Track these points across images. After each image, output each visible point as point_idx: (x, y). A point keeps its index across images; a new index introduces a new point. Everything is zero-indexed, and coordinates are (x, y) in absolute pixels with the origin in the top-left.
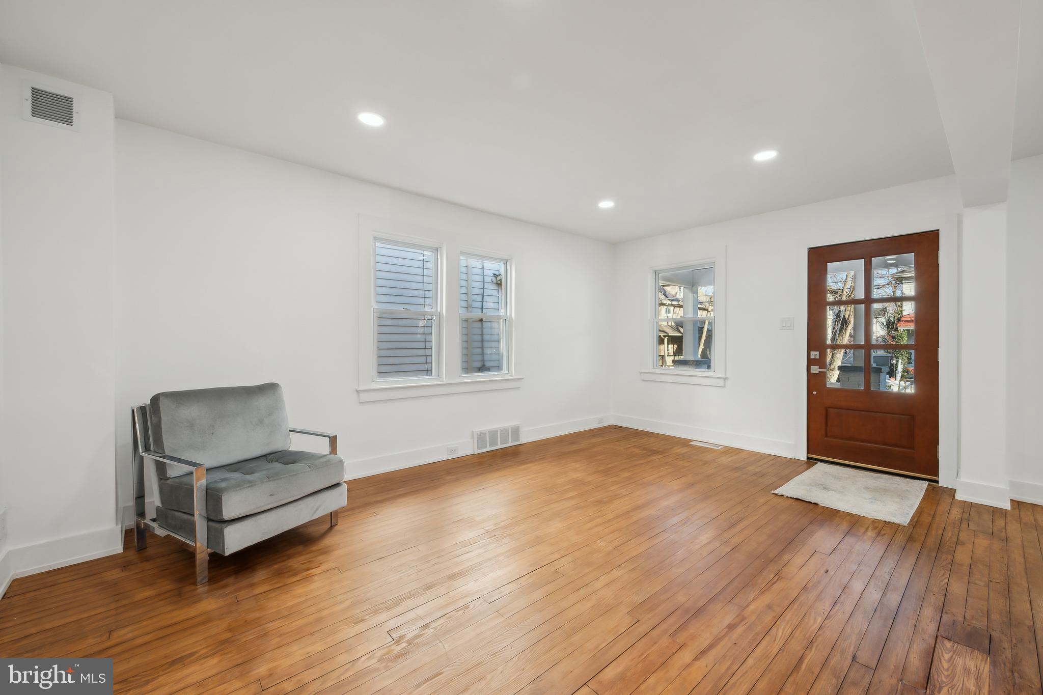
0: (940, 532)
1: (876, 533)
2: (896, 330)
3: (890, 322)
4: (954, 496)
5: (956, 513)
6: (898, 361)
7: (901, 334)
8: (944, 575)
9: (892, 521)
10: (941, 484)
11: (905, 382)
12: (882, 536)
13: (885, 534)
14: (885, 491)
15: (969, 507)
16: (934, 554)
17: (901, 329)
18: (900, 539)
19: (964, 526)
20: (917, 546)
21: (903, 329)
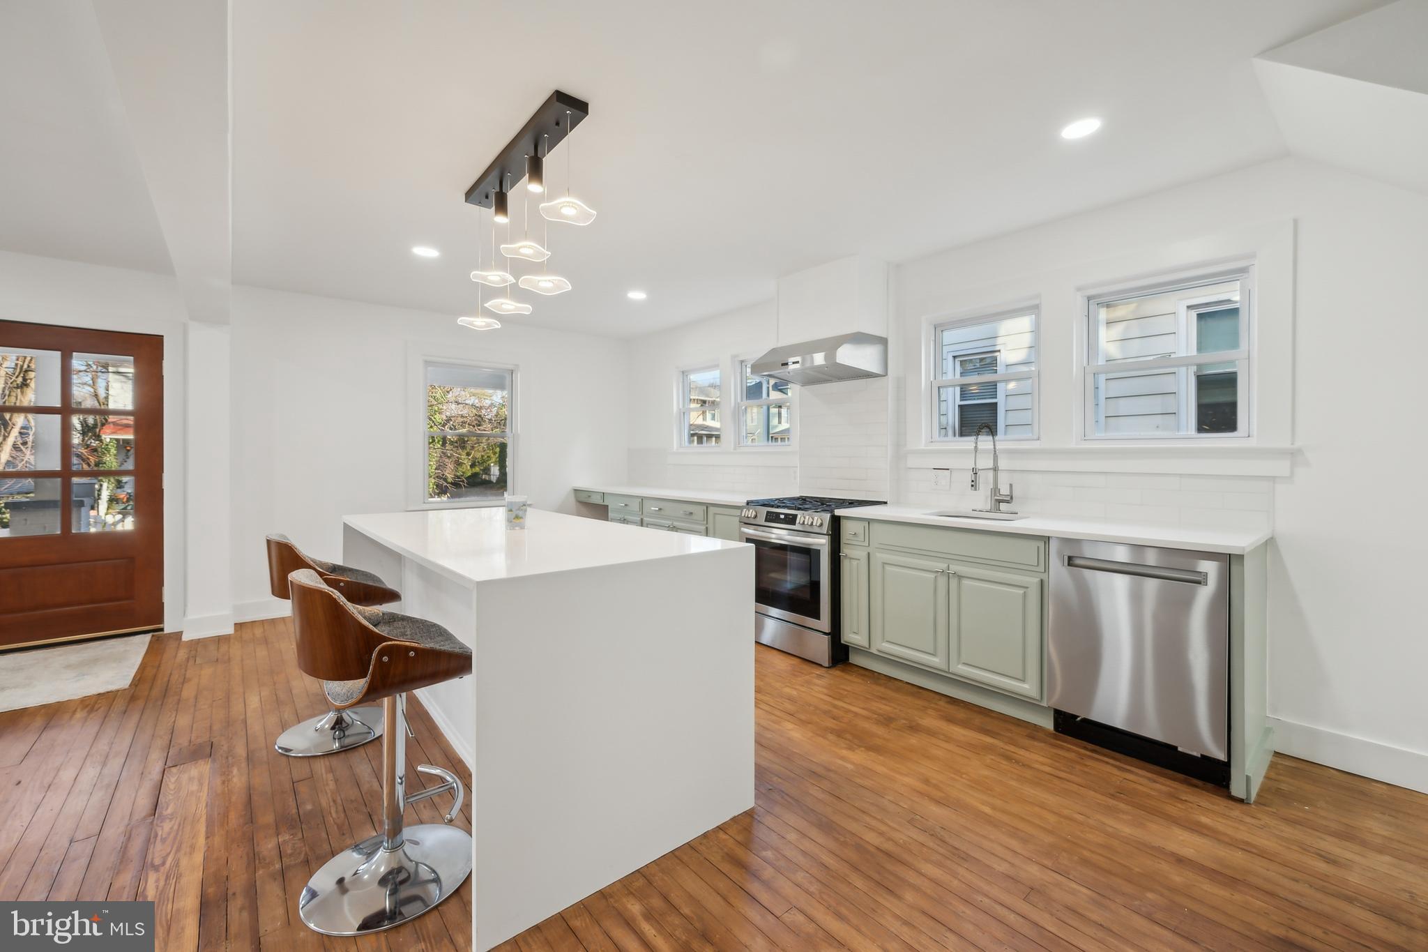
0: (166, 679)
1: (88, 712)
2: (98, 437)
3: (87, 425)
4: (181, 639)
5: (182, 654)
6: (101, 485)
7: (107, 445)
8: (171, 716)
9: (109, 690)
10: (167, 631)
11: (114, 516)
12: (97, 710)
13: (99, 708)
14: (95, 661)
15: (197, 644)
16: (159, 703)
17: (106, 438)
18: (119, 705)
19: (191, 662)
20: (140, 703)
21: (111, 439)
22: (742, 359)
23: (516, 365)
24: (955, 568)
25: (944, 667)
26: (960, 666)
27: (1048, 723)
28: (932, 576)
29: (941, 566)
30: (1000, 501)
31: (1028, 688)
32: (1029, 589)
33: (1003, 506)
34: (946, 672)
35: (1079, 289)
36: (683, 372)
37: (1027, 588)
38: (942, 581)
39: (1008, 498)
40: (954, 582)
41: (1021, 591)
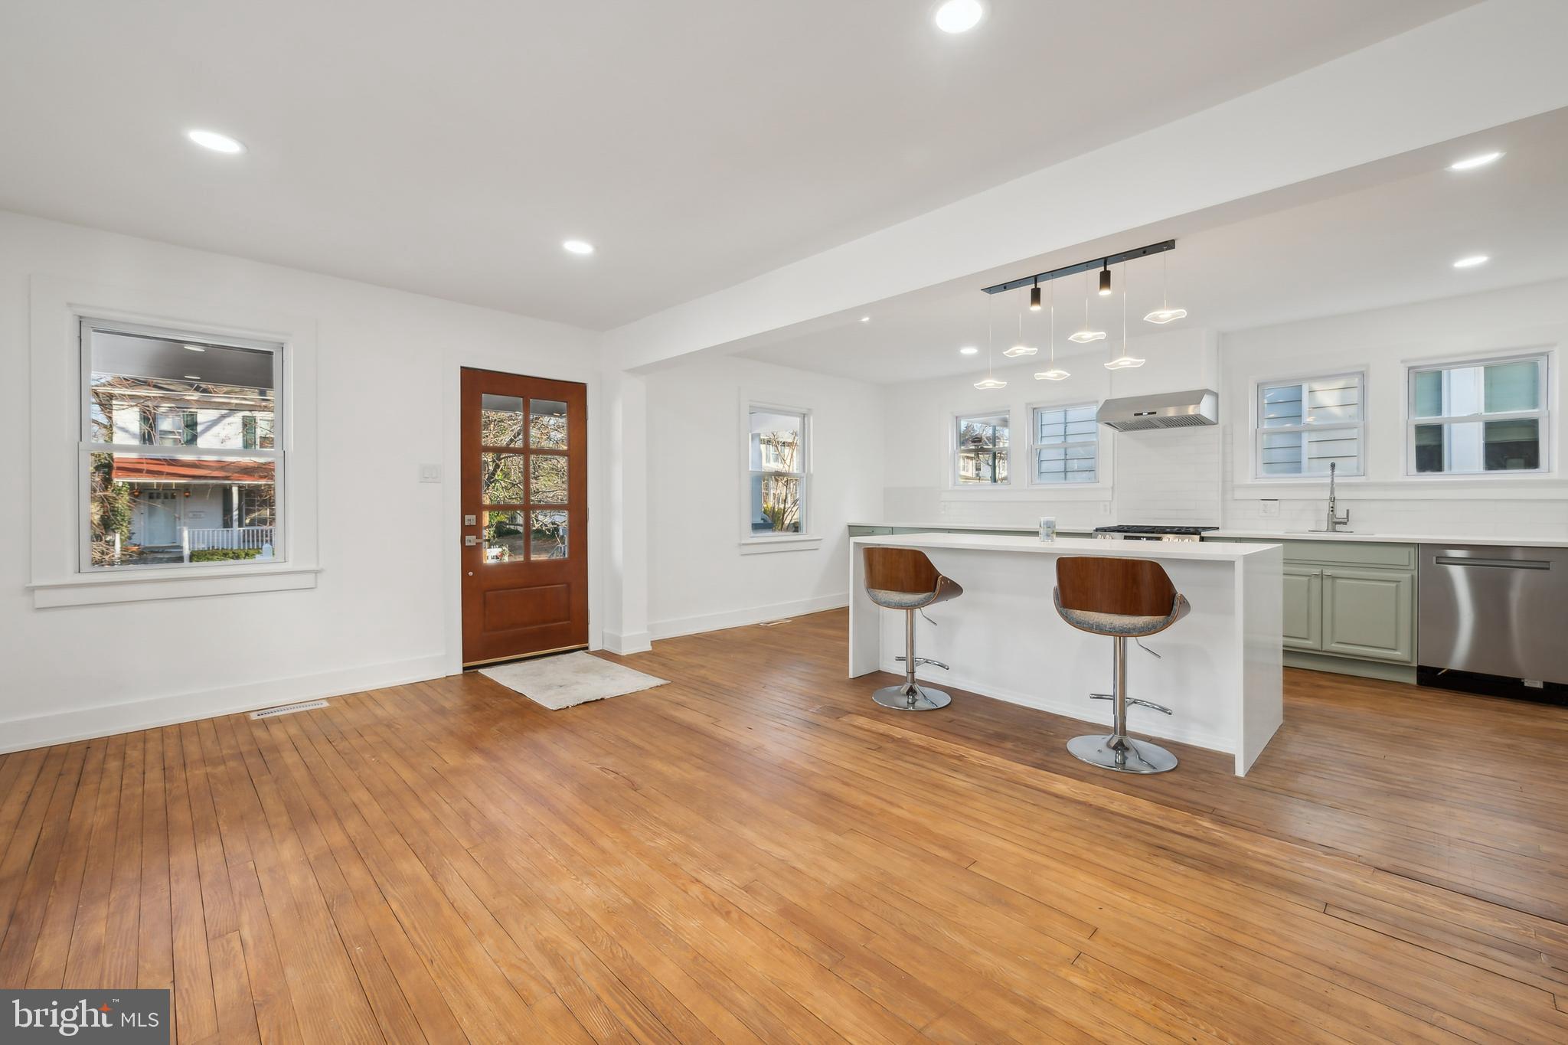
22: (1035, 407)
23: (809, 410)
24: (1328, 572)
25: (1317, 646)
26: (1333, 645)
27: (1412, 680)
28: (1306, 579)
29: (1316, 571)
30: (1335, 523)
31: (1401, 654)
32: (1401, 583)
33: (1339, 527)
34: (1319, 651)
35: (1402, 362)
36: (957, 417)
37: (1399, 582)
38: (1316, 584)
39: (1346, 521)
40: (1327, 583)
41: (1394, 585)
